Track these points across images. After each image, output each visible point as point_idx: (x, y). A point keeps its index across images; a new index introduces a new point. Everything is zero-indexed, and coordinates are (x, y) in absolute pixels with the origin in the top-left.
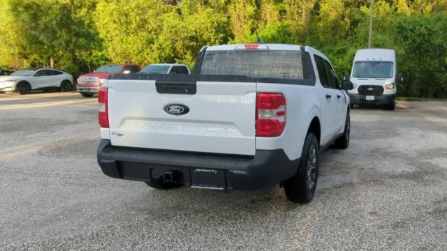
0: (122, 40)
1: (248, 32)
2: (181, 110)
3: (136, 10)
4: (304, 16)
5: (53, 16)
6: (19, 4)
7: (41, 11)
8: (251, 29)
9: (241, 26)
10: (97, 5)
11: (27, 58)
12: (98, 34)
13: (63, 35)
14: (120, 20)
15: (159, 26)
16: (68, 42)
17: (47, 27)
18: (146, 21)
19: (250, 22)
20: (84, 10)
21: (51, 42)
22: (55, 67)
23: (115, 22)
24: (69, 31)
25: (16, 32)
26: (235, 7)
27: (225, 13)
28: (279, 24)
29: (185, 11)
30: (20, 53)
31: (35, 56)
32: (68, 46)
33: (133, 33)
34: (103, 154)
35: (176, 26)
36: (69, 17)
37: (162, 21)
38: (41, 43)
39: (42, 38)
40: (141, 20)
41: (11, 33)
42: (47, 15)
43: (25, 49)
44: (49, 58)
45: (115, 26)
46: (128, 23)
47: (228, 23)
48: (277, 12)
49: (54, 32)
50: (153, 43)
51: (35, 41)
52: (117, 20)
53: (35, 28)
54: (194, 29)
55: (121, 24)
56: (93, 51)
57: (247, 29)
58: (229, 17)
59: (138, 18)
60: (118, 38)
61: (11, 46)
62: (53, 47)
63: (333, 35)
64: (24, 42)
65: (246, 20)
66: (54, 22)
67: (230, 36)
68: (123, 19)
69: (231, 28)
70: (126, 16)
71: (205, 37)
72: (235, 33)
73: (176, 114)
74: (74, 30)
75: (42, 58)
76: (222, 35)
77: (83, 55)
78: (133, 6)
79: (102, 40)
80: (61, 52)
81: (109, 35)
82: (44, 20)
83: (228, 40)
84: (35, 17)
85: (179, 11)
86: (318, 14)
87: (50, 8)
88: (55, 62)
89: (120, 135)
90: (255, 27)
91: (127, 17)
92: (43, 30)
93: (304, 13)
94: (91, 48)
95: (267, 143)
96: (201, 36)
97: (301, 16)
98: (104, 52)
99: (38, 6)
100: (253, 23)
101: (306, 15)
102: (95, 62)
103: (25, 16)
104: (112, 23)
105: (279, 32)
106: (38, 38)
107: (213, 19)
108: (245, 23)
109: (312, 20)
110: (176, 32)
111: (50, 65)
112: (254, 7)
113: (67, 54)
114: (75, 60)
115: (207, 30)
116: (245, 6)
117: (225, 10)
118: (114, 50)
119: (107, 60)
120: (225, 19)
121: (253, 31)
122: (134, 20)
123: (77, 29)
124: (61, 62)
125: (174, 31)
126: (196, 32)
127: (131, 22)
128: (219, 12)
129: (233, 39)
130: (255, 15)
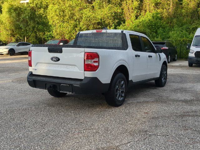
0: (60, 25)
1: (133, 18)
2: (57, 59)
3: (69, 8)
4: (171, 6)
5: (27, 14)
6: (11, 8)
7: (22, 11)
8: (136, 16)
9: (130, 14)
10: (48, 7)
11: (14, 37)
12: (48, 22)
13: (32, 24)
14: (60, 14)
15: (81, 17)
16: (33, 28)
17: (24, 20)
18: (73, 14)
19: (135, 12)
20: (42, 9)
21: (25, 28)
22: (26, 41)
23: (57, 15)
24: (35, 21)
25: (10, 23)
26: (126, 2)
27: (120, 7)
28: (154, 12)
29: (96, 7)
30: (11, 34)
31: (18, 35)
32: (33, 30)
33: (66, 22)
34: (29, 77)
35: (89, 17)
36: (34, 14)
37: (82, 14)
38: (21, 28)
39: (21, 25)
40: (71, 14)
41: (8, 23)
42: (24, 13)
43: (13, 31)
44: (24, 37)
45: (57, 18)
47: (122, 13)
48: (153, 4)
49: (27, 22)
50: (77, 27)
51: (18, 28)
52: (58, 14)
53: (18, 21)
54: (100, 18)
55: (61, 16)
56: (46, 32)
57: (133, 15)
58: (123, 9)
59: (69, 13)
60: (58, 25)
61: (7, 30)
62: (27, 30)
63: (191, 18)
64: (13, 28)
65: (133, 11)
66: (27, 17)
67: (123, 21)
68: (61, 13)
69: (123, 16)
70: (63, 11)
71: (107, 22)
72: (126, 18)
73: (55, 61)
74: (37, 21)
75: (21, 36)
76: (117, 21)
77: (40, 34)
78: (67, 5)
79: (51, 26)
80: (30, 33)
81: (54, 23)
82: (23, 16)
83: (121, 24)
84: (19, 15)
85: (93, 7)
86: (181, 4)
87: (26, 9)
88: (27, 38)
89: (35, 70)
90: (139, 14)
91: (64, 13)
92: (22, 21)
93: (171, 4)
94: (45, 31)
95: (89, 74)
96: (104, 22)
97: (169, 6)
98: (51, 32)
100: (137, 12)
101: (173, 5)
102: (46, 38)
103: (14, 14)
104: (55, 16)
105: (153, 17)
106: (20, 26)
107: (112, 11)
108: (132, 12)
109: (177, 8)
111: (24, 40)
112: (138, 2)
113: (33, 34)
114: (36, 37)
115: (108, 18)
116: (132, 2)
117: (120, 5)
118: (56, 31)
119: (52, 37)
120: (119, 11)
121: (137, 17)
122: (67, 14)
123: (38, 20)
124: (30, 39)
125: (88, 19)
126: (101, 20)
127: (66, 16)
128: (117, 6)
129: (124, 23)
130: (139, 7)
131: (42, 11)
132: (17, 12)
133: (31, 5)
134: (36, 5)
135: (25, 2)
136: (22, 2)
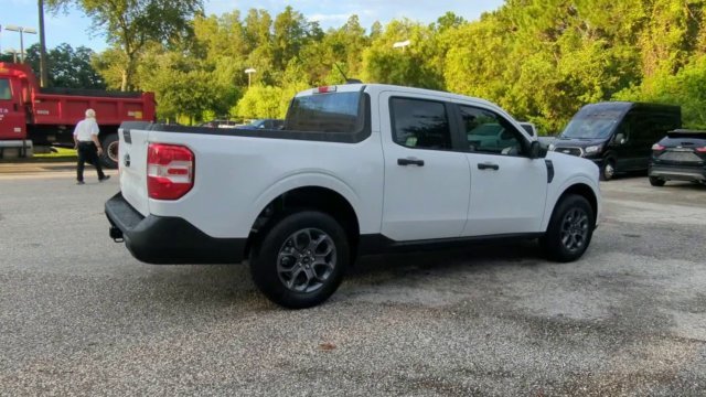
1: (666, 70)
3: (493, 53)
5: (402, 69)
6: (375, 59)
7: (394, 65)
8: (673, 67)
9: (657, 63)
10: (449, 52)
14: (471, 68)
18: (503, 67)
19: (673, 55)
20: (436, 58)
23: (464, 71)
26: (650, 32)
27: (632, 44)
29: (565, 48)
33: (483, 83)
36: (418, 69)
40: (499, 65)
42: (398, 68)
45: (464, 75)
46: (480, 71)
47: (633, 61)
50: (503, 95)
52: (467, 68)
54: (566, 73)
55: (472, 72)
57: (666, 64)
58: (638, 50)
59: (494, 63)
65: (666, 52)
66: (402, 76)
68: (475, 66)
69: (639, 66)
71: (585, 83)
72: (645, 73)
76: (615, 79)
78: (490, 47)
85: (558, 48)
87: (400, 61)
90: (683, 62)
96: (578, 81)
99: (392, 58)
100: (678, 56)
104: (460, 72)
107: (605, 55)
108: (665, 58)
110: (537, 78)
112: (682, 28)
115: (589, 73)
116: (667, 29)
117: (633, 40)
120: (627, 54)
121: (676, 68)
122: (488, 67)
125: (534, 76)
126: (569, 77)
127: (485, 70)
129: (638, 84)
130: (685, 42)
131: (434, 61)
132: (385, 66)
133: (414, 51)
134: (424, 50)
135: (403, 44)
136: (396, 45)
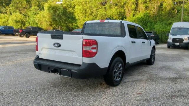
0: (83, 19)
1: (132, 16)
3: (89, 8)
4: (156, 9)
5: (61, 11)
6: (50, 7)
7: (57, 9)
8: (133, 15)
9: (129, 14)
10: (76, 7)
11: (52, 26)
12: (75, 17)
13: (64, 18)
14: (83, 12)
15: (97, 14)
16: (65, 20)
17: (58, 15)
18: (92, 12)
19: (133, 12)
20: (71, 8)
21: (60, 20)
22: (61, 29)
23: (81, 13)
24: (66, 16)
25: (49, 17)
26: (127, 6)
27: (123, 8)
28: (145, 12)
29: (108, 8)
30: (50, 24)
31: (54, 25)
32: (65, 22)
33: (87, 17)
35: (103, 14)
36: (66, 11)
37: (98, 12)
38: (56, 21)
39: (57, 19)
40: (91, 12)
41: (48, 17)
42: (59, 11)
43: (51, 23)
44: (59, 26)
45: (81, 14)
46: (86, 13)
47: (124, 13)
48: (144, 8)
49: (61, 17)
51: (54, 20)
52: (82, 12)
53: (55, 15)
54: (110, 15)
55: (84, 13)
56: (73, 24)
57: (131, 14)
58: (125, 10)
59: (90, 11)
60: (82, 19)
61: (47, 22)
62: (61, 22)
63: (168, 17)
64: (51, 20)
66: (61, 13)
67: (125, 17)
68: (84, 12)
69: (125, 14)
70: (86, 10)
72: (127, 16)
74: (68, 16)
75: (56, 26)
76: (121, 17)
77: (70, 25)
78: (88, 6)
79: (77, 20)
80: (63, 24)
81: (79, 18)
82: (58, 12)
83: (124, 19)
84: (55, 11)
85: (106, 8)
86: (162, 8)
87: (60, 8)
88: (61, 28)
90: (135, 14)
91: (86, 11)
92: (57, 16)
93: (156, 8)
94: (73, 23)
97: (155, 9)
98: (77, 24)
99: (56, 7)
100: (134, 12)
101: (157, 8)
102: (74, 28)
103: (52, 11)
104: (80, 13)
105: (144, 15)
106: (56, 19)
107: (118, 11)
108: (131, 12)
109: (159, 10)
110: (103, 16)
111: (59, 29)
112: (135, 5)
113: (65, 25)
114: (67, 27)
115: (115, 15)
116: (131, 5)
117: (123, 7)
118: (80, 23)
119: (78, 27)
120: (123, 11)
121: (134, 15)
122: (88, 12)
123: (69, 16)
124: (63, 28)
125: (102, 16)
126: (111, 16)
127: (87, 13)
128: (121, 8)
129: (126, 18)
130: (135, 9)
132: (54, 10)
133: (64, 5)
134: (67, 5)
135: (60, 3)
136: (57, 3)
